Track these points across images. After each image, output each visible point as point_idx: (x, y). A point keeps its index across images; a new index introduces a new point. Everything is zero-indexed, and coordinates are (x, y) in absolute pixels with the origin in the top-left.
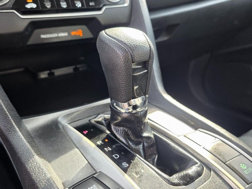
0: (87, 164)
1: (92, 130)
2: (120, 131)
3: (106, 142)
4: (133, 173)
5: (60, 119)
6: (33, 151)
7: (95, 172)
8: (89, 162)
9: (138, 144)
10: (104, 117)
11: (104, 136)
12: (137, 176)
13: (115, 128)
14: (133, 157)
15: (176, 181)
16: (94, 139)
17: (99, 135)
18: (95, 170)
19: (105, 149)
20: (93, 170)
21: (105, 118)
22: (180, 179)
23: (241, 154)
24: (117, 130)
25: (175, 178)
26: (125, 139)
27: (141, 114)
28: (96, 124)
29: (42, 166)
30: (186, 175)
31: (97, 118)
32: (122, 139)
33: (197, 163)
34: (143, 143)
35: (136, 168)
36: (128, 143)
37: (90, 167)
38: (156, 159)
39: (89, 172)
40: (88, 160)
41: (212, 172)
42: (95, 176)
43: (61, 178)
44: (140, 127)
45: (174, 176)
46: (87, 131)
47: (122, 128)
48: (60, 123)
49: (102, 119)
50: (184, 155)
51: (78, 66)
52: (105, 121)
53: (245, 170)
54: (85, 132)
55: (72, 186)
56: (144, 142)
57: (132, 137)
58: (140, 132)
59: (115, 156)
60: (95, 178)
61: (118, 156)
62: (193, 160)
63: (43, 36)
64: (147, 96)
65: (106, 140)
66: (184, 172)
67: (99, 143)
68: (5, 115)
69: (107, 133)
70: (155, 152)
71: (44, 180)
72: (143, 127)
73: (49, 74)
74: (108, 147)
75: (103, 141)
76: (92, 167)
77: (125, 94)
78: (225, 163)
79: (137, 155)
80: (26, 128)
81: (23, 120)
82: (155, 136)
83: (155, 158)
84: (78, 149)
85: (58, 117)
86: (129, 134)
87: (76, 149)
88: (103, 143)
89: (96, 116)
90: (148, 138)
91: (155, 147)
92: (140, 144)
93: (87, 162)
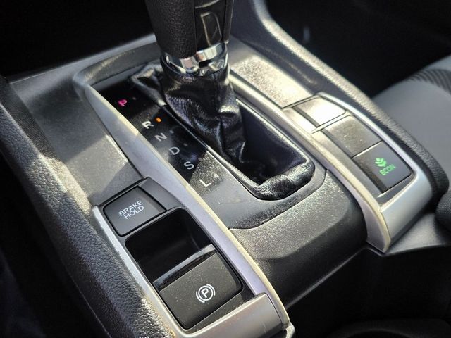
0: (126, 164)
1: (134, 99)
2: (180, 106)
3: (158, 123)
4: (201, 181)
5: (75, 78)
6: (34, 146)
7: (140, 178)
8: (130, 161)
9: (211, 125)
10: (155, 70)
11: (155, 111)
12: (206, 186)
13: (172, 101)
14: (201, 152)
15: (267, 192)
16: (138, 118)
17: (145, 108)
18: (139, 174)
19: (157, 137)
20: (137, 175)
21: (157, 72)
22: (274, 189)
23: (382, 140)
24: (176, 103)
25: (267, 186)
26: (190, 118)
27: (214, 76)
28: (141, 84)
29: (53, 173)
30: (284, 182)
31: (142, 72)
32: (184, 118)
33: (305, 161)
34: (222, 123)
35: (205, 172)
36: (195, 125)
37: (133, 169)
38: (242, 149)
39: (131, 179)
40: (129, 157)
41: (327, 175)
42: (140, 185)
43: (85, 190)
44: (214, 98)
45: (265, 184)
46: (126, 102)
47: (183, 101)
48: (78, 86)
49: (152, 74)
50: (287, 146)
52: (158, 77)
53: (382, 168)
54: (123, 103)
55: (104, 203)
56: (223, 121)
57: (202, 115)
58: (215, 106)
59: (173, 150)
60: (140, 188)
61: (178, 150)
62: (299, 154)
64: (227, 42)
65: (159, 120)
66: (282, 178)
67: (146, 124)
69: (159, 106)
70: (242, 137)
71: (57, 197)
72: (219, 98)
74: (162, 134)
75: (153, 121)
76: (136, 170)
77: (184, 44)
78: (351, 158)
79: (209, 148)
80: (18, 99)
81: (11, 83)
82: (242, 109)
83: (241, 147)
84: (111, 136)
85: (72, 75)
86: (196, 110)
87: (108, 138)
88: (152, 126)
89: (140, 67)
90: (230, 115)
91: (242, 128)
92: (216, 125)
93: (127, 161)
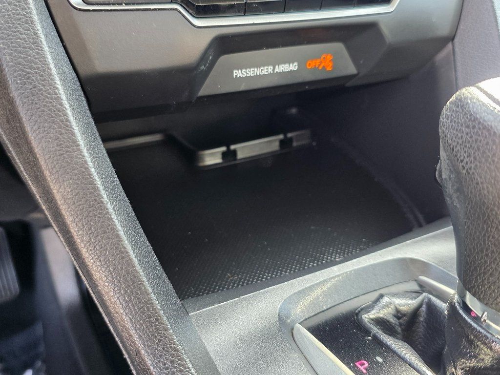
10: (395, 306)
21: (398, 311)
51: (289, 135)
63: (237, 73)
68: (157, 320)
73: (224, 155)
